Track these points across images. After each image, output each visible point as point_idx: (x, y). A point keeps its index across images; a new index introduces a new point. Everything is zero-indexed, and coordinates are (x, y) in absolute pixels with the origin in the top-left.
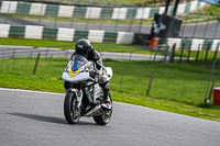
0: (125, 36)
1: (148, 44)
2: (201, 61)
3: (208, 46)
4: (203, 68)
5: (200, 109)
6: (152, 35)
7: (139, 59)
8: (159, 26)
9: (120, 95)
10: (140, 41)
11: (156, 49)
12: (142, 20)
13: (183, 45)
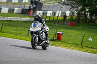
0: (18, 10)
1: (28, 14)
2: (51, 21)
3: (54, 14)
4: (52, 24)
5: (51, 42)
6: (30, 9)
7: (24, 20)
8: (33, 6)
9: (16, 36)
10: (25, 12)
11: (31, 15)
12: (25, 3)
13: (43, 14)
